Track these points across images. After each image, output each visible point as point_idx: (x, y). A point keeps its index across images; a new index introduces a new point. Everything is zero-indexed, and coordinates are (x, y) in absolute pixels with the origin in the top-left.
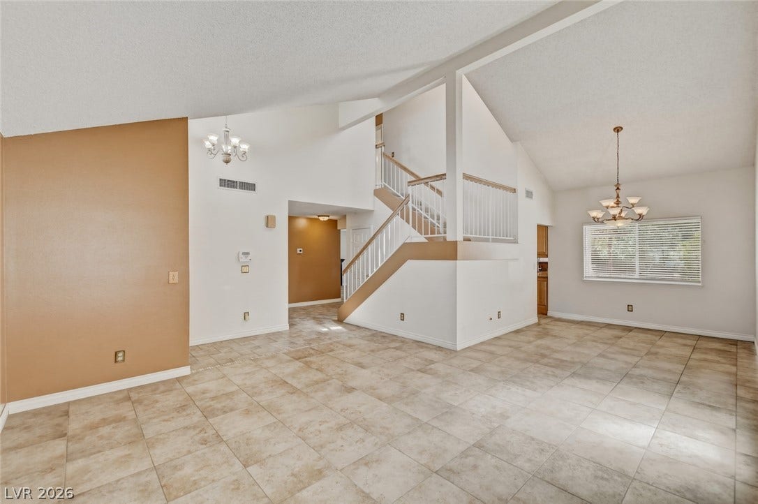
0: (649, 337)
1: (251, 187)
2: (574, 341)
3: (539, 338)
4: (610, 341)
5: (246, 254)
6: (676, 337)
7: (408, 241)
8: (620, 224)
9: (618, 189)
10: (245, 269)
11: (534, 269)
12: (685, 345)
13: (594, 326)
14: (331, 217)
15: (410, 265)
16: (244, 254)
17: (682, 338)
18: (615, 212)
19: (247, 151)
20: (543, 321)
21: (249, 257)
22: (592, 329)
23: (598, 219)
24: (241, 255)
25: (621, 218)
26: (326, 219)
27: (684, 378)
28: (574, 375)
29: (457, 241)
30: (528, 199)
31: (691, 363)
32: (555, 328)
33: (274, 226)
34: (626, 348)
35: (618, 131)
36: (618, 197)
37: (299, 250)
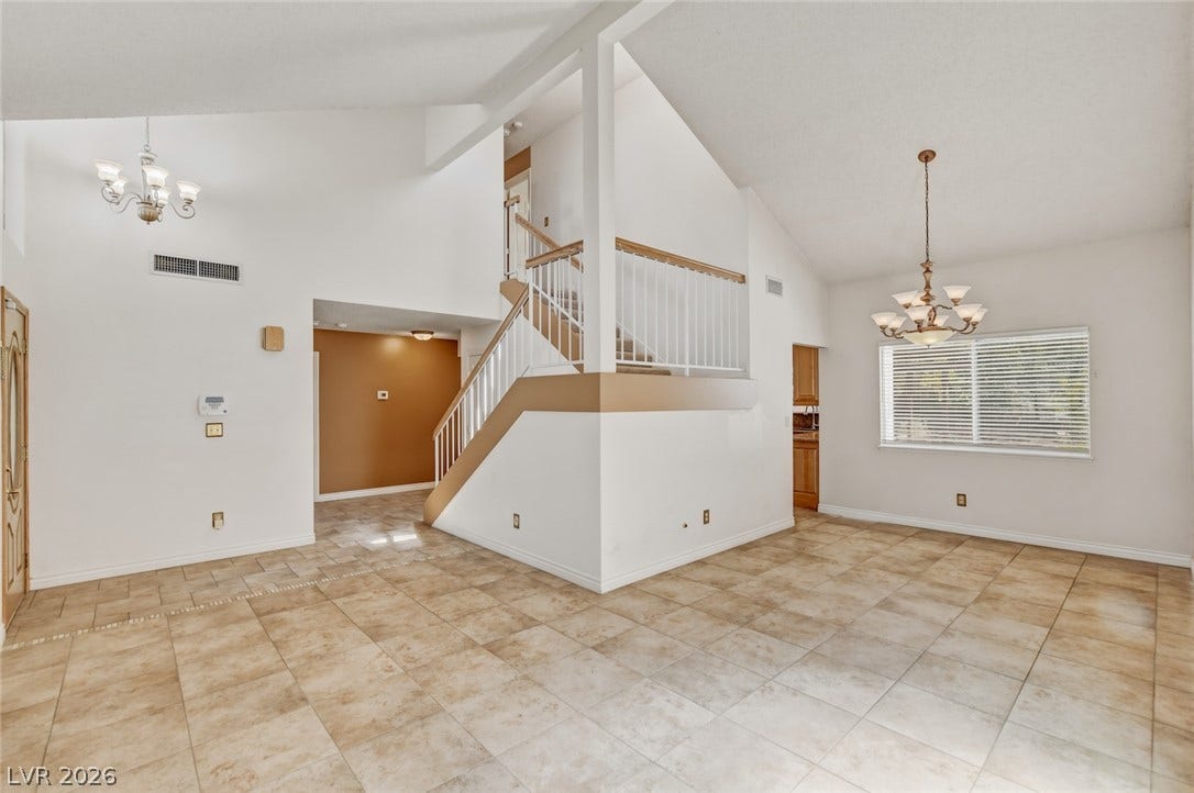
0: (994, 557)
1: (231, 273)
2: (846, 568)
3: (781, 563)
4: (914, 569)
5: (214, 401)
6: (1044, 558)
7: (527, 375)
8: (931, 339)
9: (928, 271)
10: (214, 429)
11: (787, 425)
12: (1056, 576)
13: (895, 533)
14: (437, 335)
15: (528, 421)
16: (209, 400)
17: (1057, 560)
18: (921, 314)
19: (194, 198)
20: (806, 523)
21: (223, 406)
22: (891, 539)
23: (893, 330)
24: (203, 402)
25: (933, 327)
26: (427, 337)
27: (1042, 665)
28: (814, 655)
29: (599, 374)
30: (772, 296)
31: (1063, 621)
32: (821, 538)
33: (279, 347)
34: (942, 586)
35: (926, 161)
36: (928, 286)
37: (380, 393)
